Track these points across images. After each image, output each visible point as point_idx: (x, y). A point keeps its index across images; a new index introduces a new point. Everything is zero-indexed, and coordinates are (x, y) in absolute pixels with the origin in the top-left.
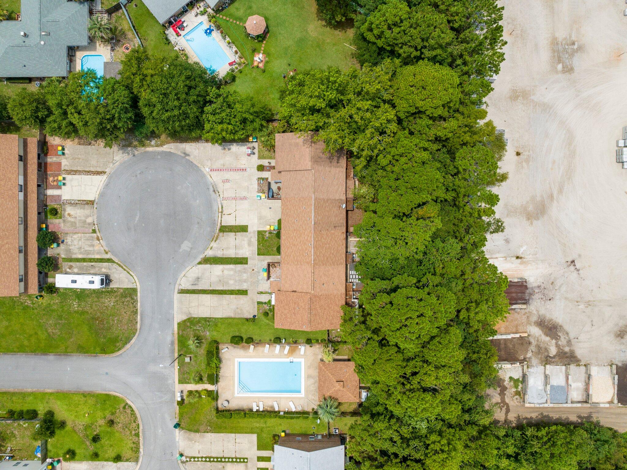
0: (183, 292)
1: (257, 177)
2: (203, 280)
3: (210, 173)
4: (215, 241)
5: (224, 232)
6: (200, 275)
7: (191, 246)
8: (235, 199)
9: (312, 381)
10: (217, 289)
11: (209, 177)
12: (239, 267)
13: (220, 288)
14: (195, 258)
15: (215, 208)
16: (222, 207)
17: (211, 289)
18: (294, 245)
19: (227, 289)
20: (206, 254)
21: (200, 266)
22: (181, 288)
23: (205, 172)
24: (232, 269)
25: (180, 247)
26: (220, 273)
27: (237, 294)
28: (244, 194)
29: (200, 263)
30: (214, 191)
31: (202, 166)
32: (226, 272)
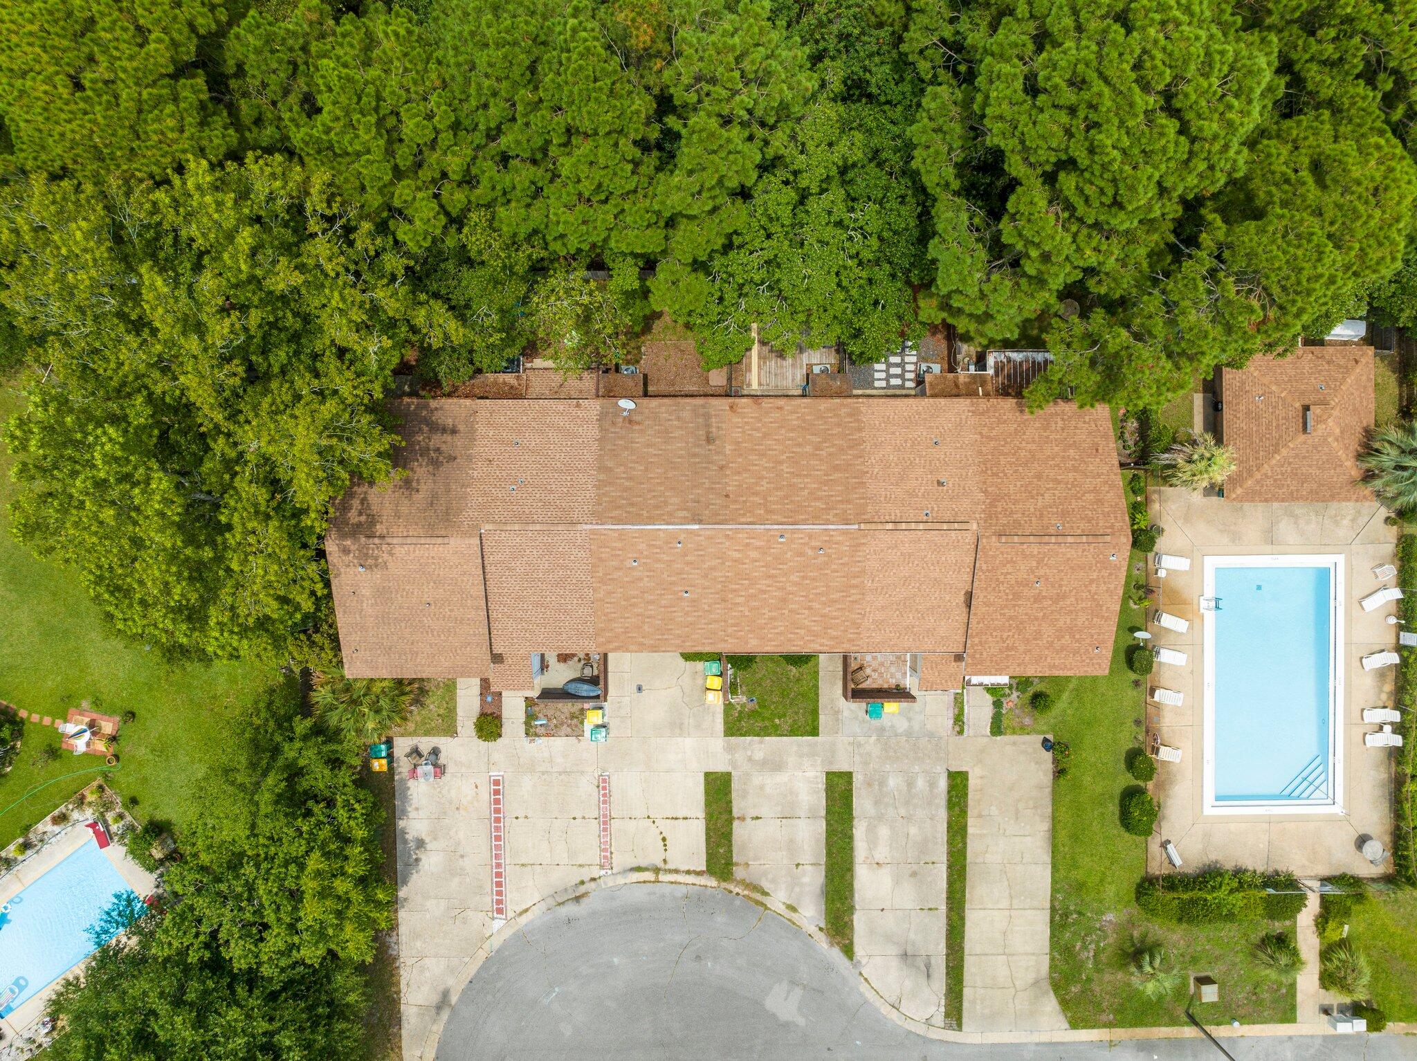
0: (954, 1012)
1: (525, 741)
2: (912, 936)
3: (511, 914)
4: (766, 894)
5: (729, 863)
6: (893, 950)
7: (785, 985)
8: (605, 821)
9: (1285, 528)
10: (944, 885)
11: (524, 920)
12: (862, 804)
13: (941, 872)
14: (830, 968)
15: (640, 895)
16: (639, 869)
17: (943, 908)
18: (784, 600)
19: (944, 849)
20: (812, 929)
21: (859, 950)
22: (939, 1019)
23: (508, 933)
24: (871, 830)
25: (786, 1026)
26: (885, 876)
27: (964, 812)
28: (586, 787)
29: (848, 951)
30: (577, 899)
31: (486, 946)
32: (882, 853)
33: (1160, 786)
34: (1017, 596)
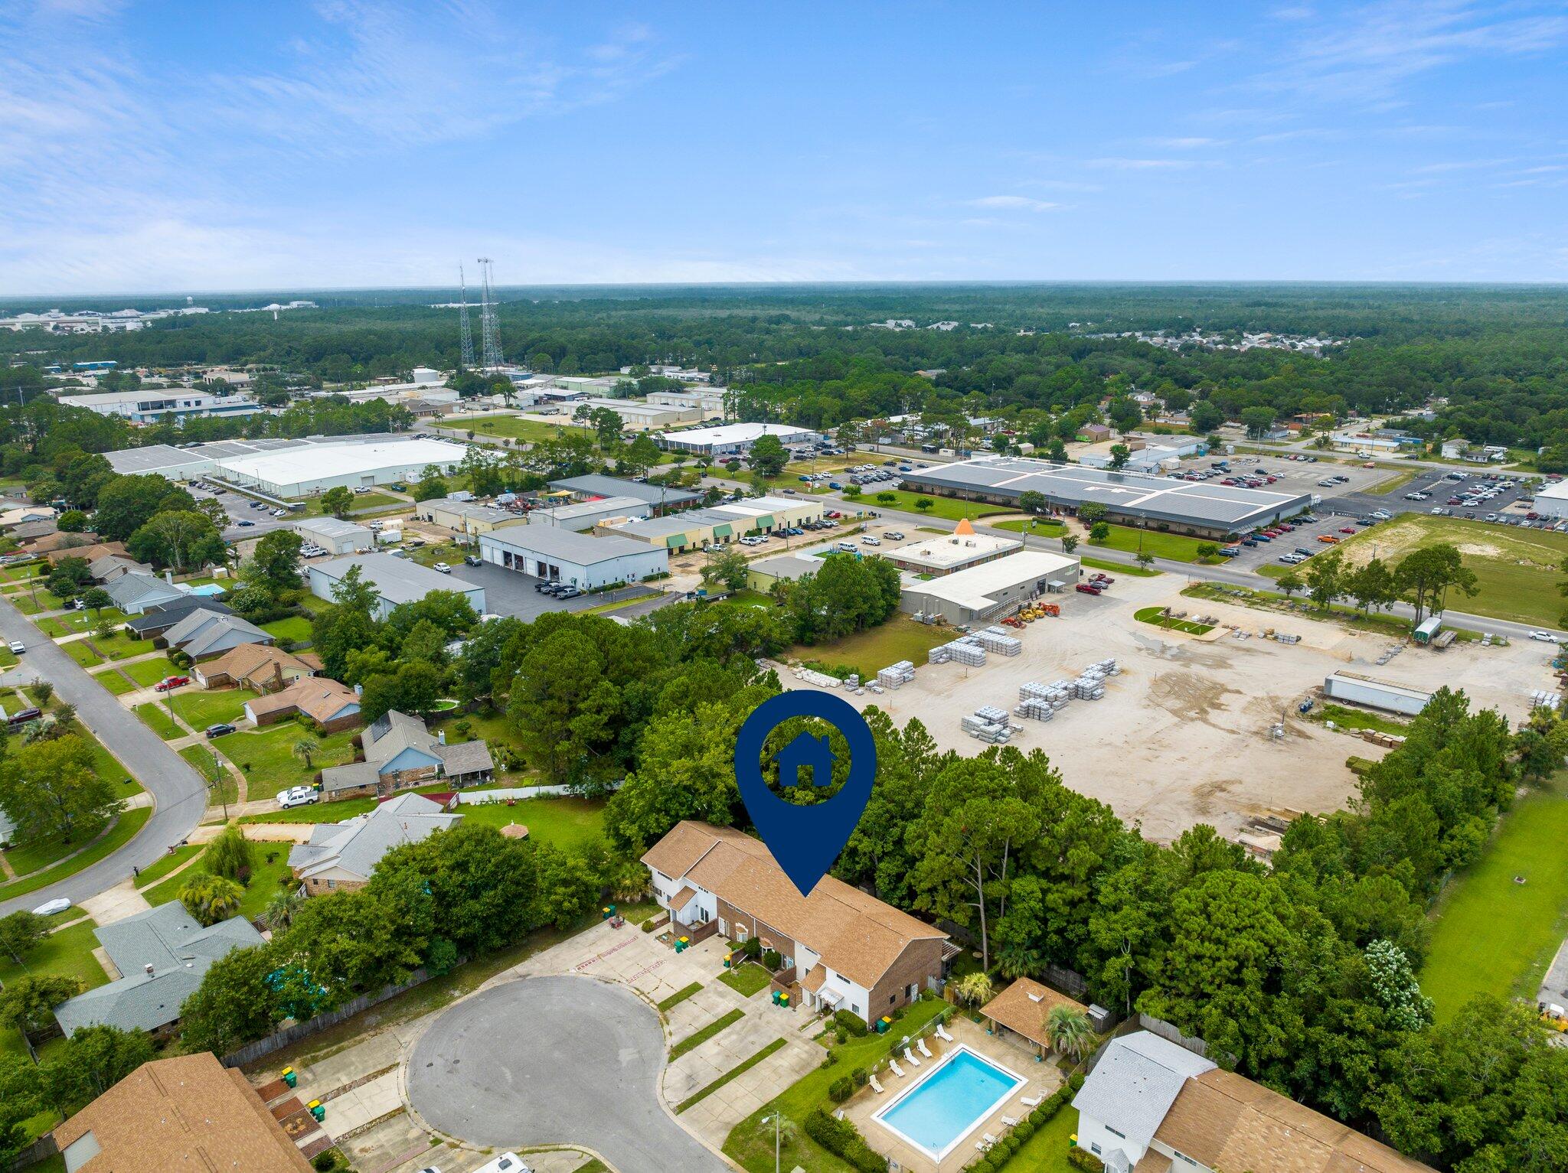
0: (682, 1108)
1: (653, 938)
2: (701, 1073)
3: (581, 971)
4: (668, 1024)
5: (669, 1007)
6: (688, 1071)
7: (635, 1051)
8: (646, 971)
10: (734, 1068)
11: (582, 975)
12: (737, 1025)
13: (738, 1063)
14: (658, 1058)
15: (627, 995)
16: (637, 990)
17: (725, 1073)
19: (749, 1057)
20: (669, 1045)
21: (675, 1062)
22: (673, 1106)
23: (571, 974)
24: (730, 1034)
25: (618, 1062)
26: (716, 1050)
27: (772, 1052)
28: (653, 960)
29: (671, 1060)
30: (607, 982)
31: (561, 972)
32: (725, 1042)
33: (862, 1098)
34: (858, 939)
